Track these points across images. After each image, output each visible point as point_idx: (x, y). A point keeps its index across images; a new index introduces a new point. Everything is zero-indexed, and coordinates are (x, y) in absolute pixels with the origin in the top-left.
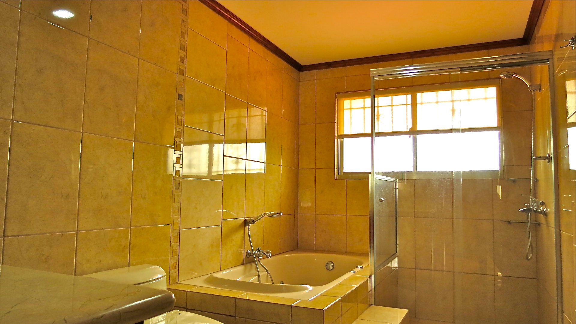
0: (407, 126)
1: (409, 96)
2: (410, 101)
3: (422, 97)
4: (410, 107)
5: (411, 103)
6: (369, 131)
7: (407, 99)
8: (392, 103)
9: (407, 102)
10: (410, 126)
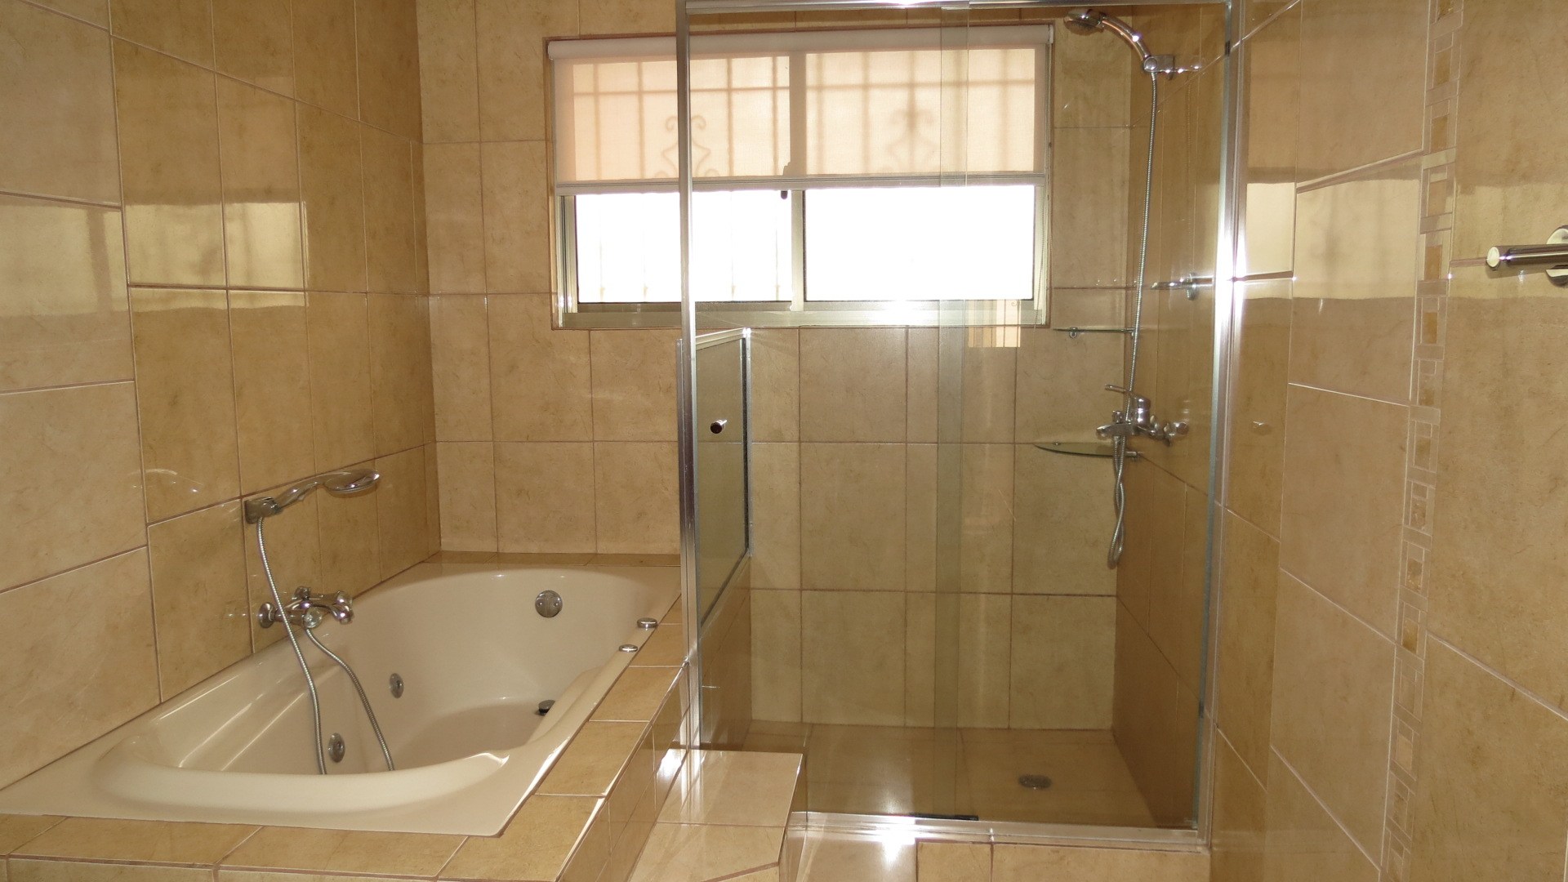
0: (776, 159)
1: (784, 62)
2: (784, 78)
3: (820, 67)
4: (784, 99)
5: (788, 84)
6: (673, 173)
7: (774, 70)
8: (729, 82)
9: (775, 80)
10: (785, 159)
